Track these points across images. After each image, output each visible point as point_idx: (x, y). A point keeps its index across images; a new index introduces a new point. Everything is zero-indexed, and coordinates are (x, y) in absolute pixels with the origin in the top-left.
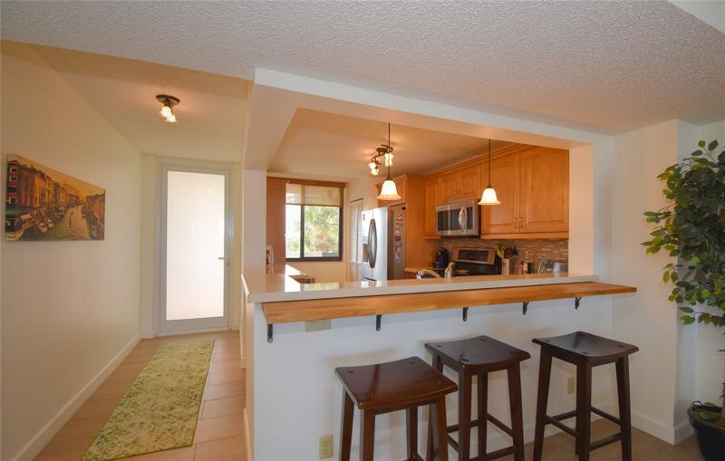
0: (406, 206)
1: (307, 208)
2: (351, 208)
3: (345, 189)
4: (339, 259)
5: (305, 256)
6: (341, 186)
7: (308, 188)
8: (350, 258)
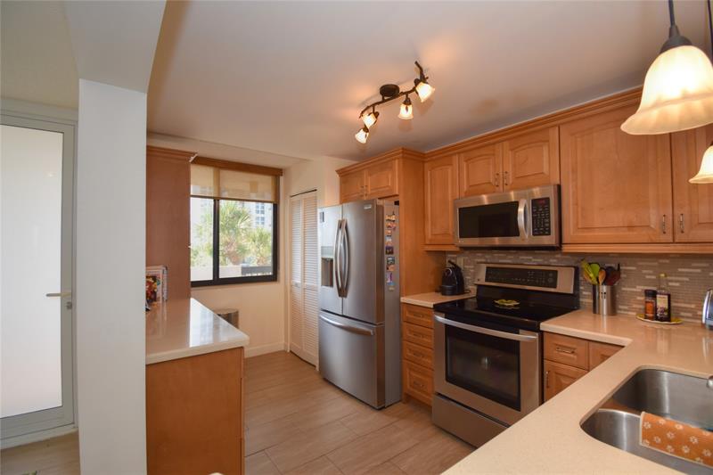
0: (401, 199)
1: (223, 203)
2: (292, 203)
3: (282, 178)
4: (273, 278)
5: (222, 276)
6: (276, 173)
7: (226, 174)
8: (291, 279)
